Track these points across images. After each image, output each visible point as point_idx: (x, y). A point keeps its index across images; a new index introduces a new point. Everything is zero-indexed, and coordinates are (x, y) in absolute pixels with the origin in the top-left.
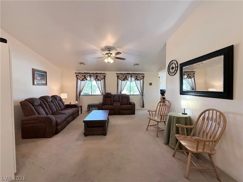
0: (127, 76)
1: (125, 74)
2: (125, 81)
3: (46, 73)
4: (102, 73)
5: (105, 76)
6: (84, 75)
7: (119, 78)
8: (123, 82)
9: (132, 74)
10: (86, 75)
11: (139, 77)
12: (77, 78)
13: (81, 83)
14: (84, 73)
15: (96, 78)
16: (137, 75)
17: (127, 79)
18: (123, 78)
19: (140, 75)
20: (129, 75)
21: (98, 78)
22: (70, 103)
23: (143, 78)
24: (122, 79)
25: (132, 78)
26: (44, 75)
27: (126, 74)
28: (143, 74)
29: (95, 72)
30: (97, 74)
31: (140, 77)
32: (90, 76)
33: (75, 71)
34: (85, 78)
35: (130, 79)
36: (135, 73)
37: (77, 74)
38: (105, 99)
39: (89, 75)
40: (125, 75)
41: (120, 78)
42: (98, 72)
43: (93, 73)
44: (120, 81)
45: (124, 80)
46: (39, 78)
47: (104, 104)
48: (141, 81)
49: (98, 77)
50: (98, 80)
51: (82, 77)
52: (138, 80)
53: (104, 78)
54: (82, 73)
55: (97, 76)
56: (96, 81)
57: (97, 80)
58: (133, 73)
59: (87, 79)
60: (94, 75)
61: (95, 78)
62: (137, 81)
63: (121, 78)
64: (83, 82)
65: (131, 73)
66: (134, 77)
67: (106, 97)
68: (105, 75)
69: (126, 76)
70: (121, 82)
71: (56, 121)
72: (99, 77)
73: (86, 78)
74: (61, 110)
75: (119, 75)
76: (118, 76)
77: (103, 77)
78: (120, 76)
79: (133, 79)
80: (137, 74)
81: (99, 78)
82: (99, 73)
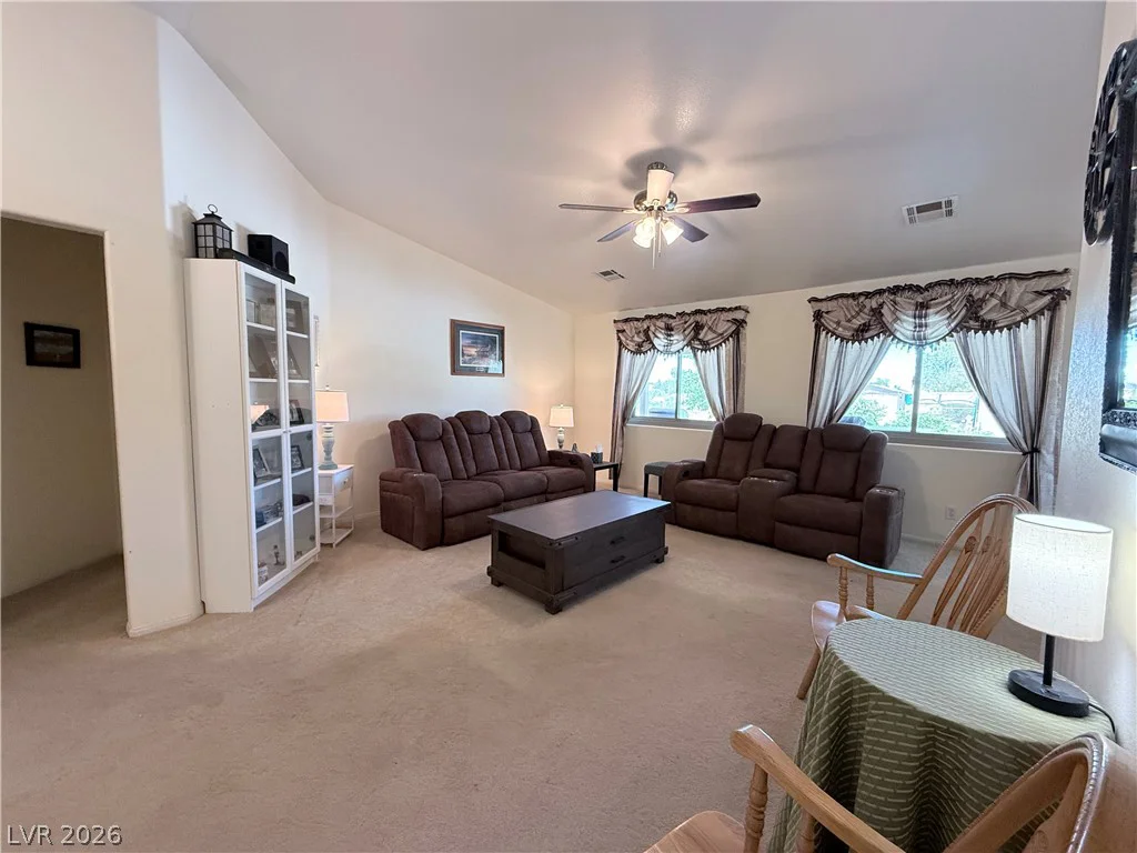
0: (885, 310)
1: (868, 295)
2: (872, 346)
3: (501, 332)
4: (723, 310)
5: (740, 323)
6: (645, 327)
7: (826, 328)
8: (853, 349)
9: (930, 286)
10: (652, 328)
11: (1004, 304)
12: (621, 344)
13: (632, 365)
14: (643, 320)
15: (696, 337)
16: (979, 292)
17: (886, 331)
18: (857, 322)
19: (1018, 289)
20: (898, 299)
21: (706, 334)
22: (575, 447)
23: (1053, 307)
24: (845, 328)
25: (931, 320)
26: (492, 339)
27: (880, 292)
28: (1052, 273)
29: (689, 308)
30: (698, 318)
31: (1012, 303)
32: (669, 329)
33: (617, 313)
34: (648, 339)
35: (905, 326)
36: (959, 274)
37: (620, 326)
38: (723, 445)
39: (662, 325)
40: (874, 303)
41: (832, 326)
42: (705, 305)
43: (682, 314)
44: (833, 345)
45: (860, 334)
46: (473, 351)
47: (710, 471)
48: (1027, 333)
49: (706, 328)
50: (706, 347)
51: (636, 339)
52: (988, 326)
53: (736, 334)
54: (637, 320)
55: (698, 327)
56: (693, 349)
57: (696, 344)
58: (939, 283)
59: (654, 347)
60: (686, 322)
61: (686, 337)
62: (976, 339)
63: (838, 323)
64: (639, 359)
65: (921, 279)
66: (949, 307)
67: (725, 438)
68: (739, 315)
69: (881, 306)
70: (840, 353)
71: (443, 498)
72: (710, 328)
73: (652, 343)
74: (522, 470)
75: (824, 307)
76: (818, 315)
77: (724, 327)
78: (837, 313)
79: (937, 323)
80: (978, 281)
81: (710, 336)
82: (710, 311)
